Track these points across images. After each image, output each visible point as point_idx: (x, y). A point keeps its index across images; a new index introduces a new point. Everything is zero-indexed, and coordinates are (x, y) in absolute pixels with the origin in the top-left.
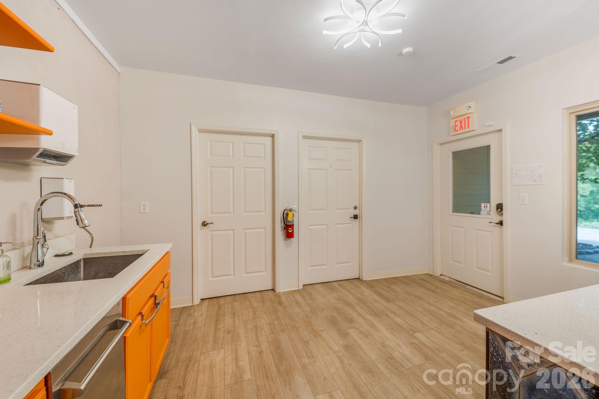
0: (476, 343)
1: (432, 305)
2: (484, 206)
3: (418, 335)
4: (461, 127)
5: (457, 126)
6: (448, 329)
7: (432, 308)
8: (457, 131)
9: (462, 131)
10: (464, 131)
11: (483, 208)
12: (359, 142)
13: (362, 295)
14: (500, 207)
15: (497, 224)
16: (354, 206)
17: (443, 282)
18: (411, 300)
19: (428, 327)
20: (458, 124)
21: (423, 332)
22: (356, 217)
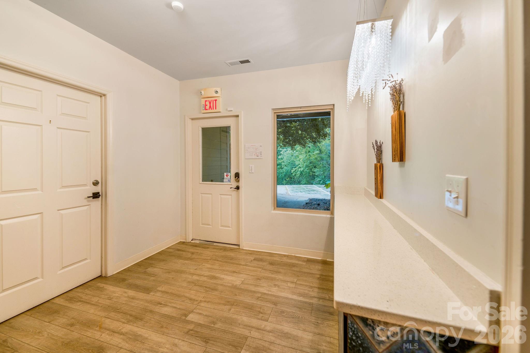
0: (236, 295)
1: (193, 274)
2: (226, 175)
3: (191, 317)
4: (210, 107)
5: (207, 105)
6: (213, 294)
7: (195, 277)
8: (207, 109)
9: (210, 111)
10: (212, 111)
11: (225, 177)
12: (101, 96)
13: (110, 299)
14: (237, 175)
15: (235, 188)
16: (93, 180)
17: (195, 246)
18: (173, 278)
19: (198, 301)
20: (208, 103)
21: (194, 311)
22: (96, 196)
